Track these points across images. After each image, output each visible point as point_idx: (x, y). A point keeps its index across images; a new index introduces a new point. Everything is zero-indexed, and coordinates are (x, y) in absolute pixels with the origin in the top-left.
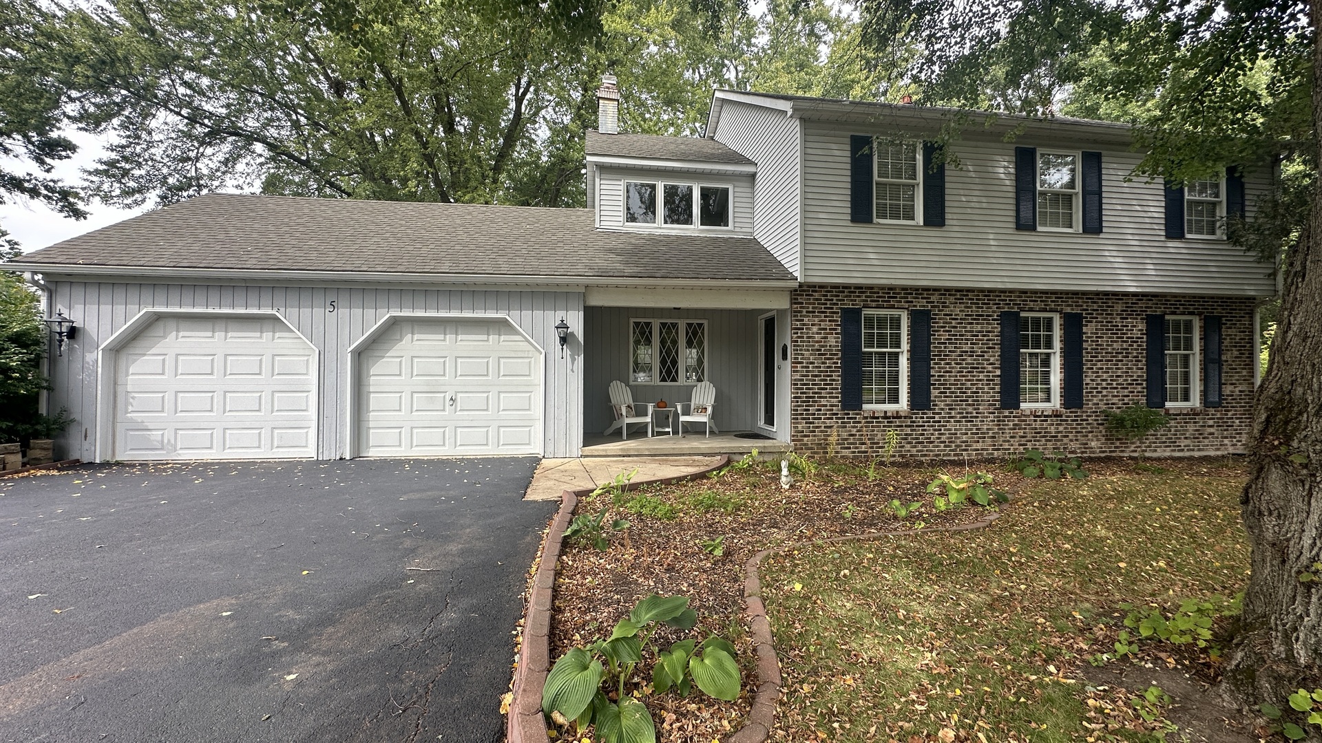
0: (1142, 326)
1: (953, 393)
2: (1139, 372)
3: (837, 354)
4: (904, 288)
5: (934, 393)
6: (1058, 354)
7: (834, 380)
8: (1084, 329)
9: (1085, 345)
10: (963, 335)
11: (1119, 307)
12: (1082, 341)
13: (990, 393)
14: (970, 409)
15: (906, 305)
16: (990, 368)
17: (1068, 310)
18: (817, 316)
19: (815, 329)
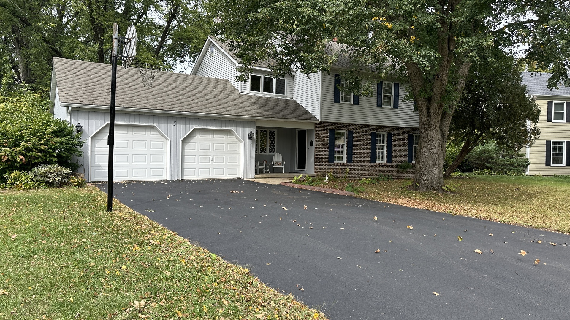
0: (407, 137)
1: (358, 157)
2: (406, 152)
3: (327, 145)
4: (346, 124)
5: (354, 157)
6: (386, 146)
7: (326, 153)
8: (393, 138)
9: (393, 143)
10: (361, 139)
11: (402, 131)
12: (392, 142)
13: (368, 158)
14: (363, 163)
15: (347, 129)
16: (368, 150)
17: (389, 132)
18: (322, 132)
19: (322, 136)
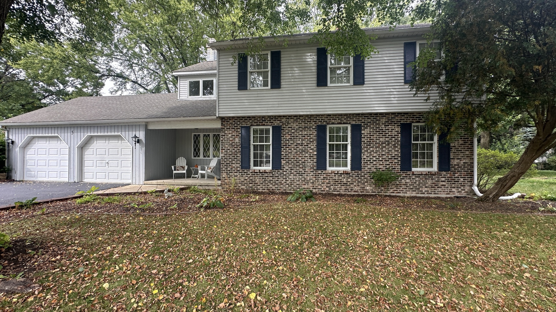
0: (398, 129)
1: (292, 162)
2: (396, 152)
3: (239, 146)
4: (269, 117)
5: (283, 162)
6: (350, 144)
7: (238, 157)
8: (363, 132)
9: (363, 140)
10: (297, 136)
11: (384, 120)
12: (361, 138)
13: (311, 163)
14: (301, 170)
15: (270, 124)
16: (311, 151)
17: (354, 123)
18: (231, 130)
19: (230, 135)
